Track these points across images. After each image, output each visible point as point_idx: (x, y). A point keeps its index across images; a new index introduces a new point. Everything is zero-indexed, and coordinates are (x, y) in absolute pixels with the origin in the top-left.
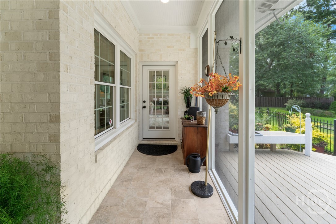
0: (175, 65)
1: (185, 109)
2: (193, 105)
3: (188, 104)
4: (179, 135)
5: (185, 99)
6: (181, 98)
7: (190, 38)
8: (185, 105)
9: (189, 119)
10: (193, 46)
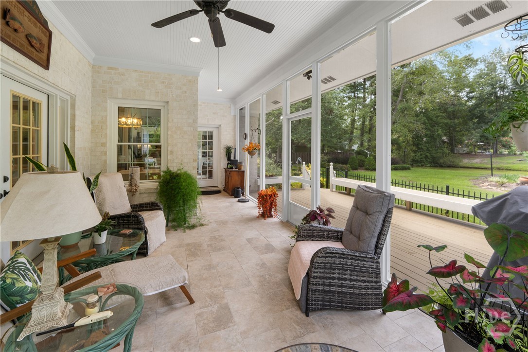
0: (218, 128)
1: (226, 162)
2: (232, 158)
3: (229, 159)
4: (222, 182)
5: (226, 154)
6: (223, 153)
7: (230, 107)
8: (226, 159)
9: (232, 168)
10: (232, 114)
